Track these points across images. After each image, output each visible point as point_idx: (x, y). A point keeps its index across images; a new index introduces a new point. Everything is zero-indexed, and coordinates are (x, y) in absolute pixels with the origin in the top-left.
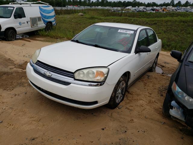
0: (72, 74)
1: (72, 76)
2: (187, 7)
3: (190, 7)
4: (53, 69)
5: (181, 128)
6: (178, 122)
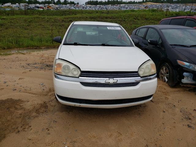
0: (137, 74)
1: (138, 75)
2: (67, 5)
3: (69, 5)
4: (113, 75)
5: (188, 89)
6: (185, 87)
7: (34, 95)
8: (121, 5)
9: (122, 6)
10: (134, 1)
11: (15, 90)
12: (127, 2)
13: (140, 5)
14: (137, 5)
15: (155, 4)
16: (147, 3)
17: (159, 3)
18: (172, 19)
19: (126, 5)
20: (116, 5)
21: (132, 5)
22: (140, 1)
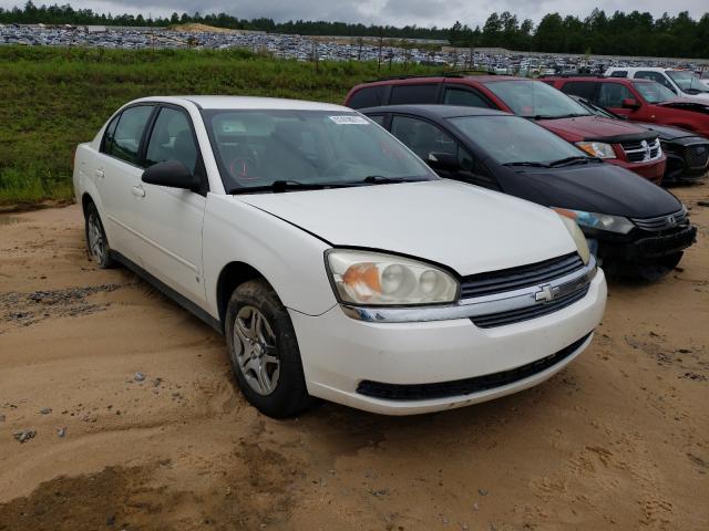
7: (157, 431)
8: (92, 28)
9: (96, 33)
10: (140, 16)
11: (30, 436)
12: (114, 17)
13: (167, 34)
14: (156, 31)
15: (219, 30)
16: (191, 25)
17: (231, 28)
18: (394, 86)
19: (110, 28)
20: (68, 28)
21: (134, 29)
22: (163, 19)
